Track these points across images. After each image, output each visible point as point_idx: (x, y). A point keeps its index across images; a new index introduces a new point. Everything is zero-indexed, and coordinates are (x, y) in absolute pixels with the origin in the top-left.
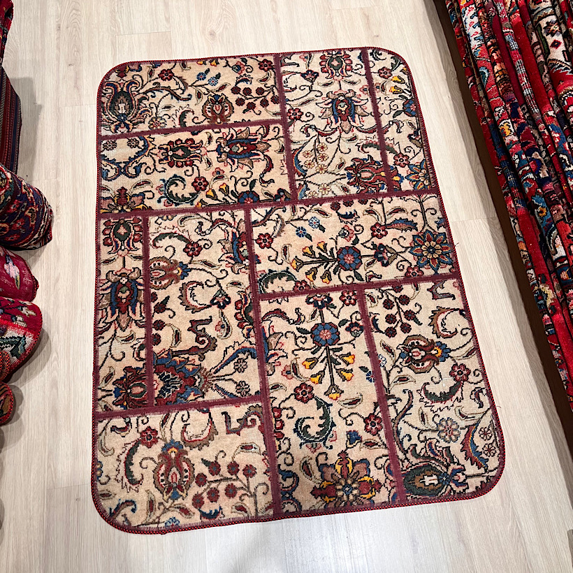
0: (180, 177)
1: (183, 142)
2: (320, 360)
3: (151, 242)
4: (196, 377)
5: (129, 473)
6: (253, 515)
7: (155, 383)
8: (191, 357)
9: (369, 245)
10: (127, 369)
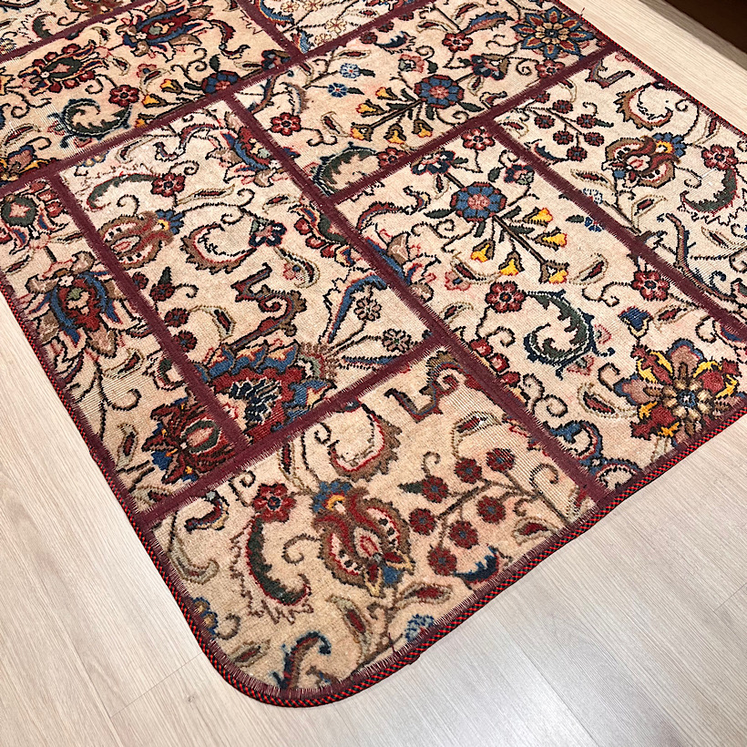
0: (82, 100)
1: (59, 53)
2: (497, 239)
3: (84, 205)
4: (300, 363)
5: (271, 588)
6: (561, 526)
7: (227, 408)
8: (270, 339)
9: (455, 63)
10: (158, 413)
